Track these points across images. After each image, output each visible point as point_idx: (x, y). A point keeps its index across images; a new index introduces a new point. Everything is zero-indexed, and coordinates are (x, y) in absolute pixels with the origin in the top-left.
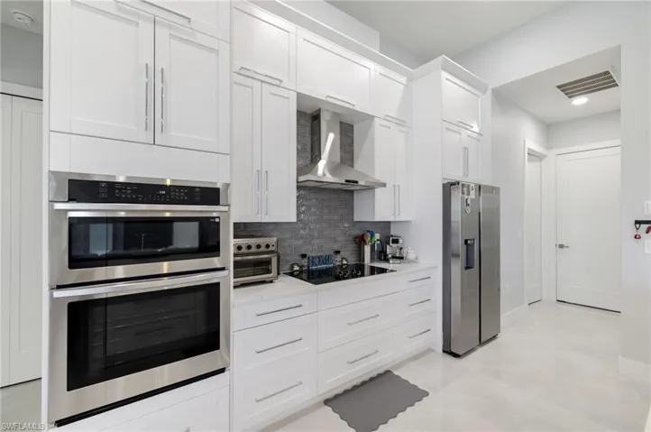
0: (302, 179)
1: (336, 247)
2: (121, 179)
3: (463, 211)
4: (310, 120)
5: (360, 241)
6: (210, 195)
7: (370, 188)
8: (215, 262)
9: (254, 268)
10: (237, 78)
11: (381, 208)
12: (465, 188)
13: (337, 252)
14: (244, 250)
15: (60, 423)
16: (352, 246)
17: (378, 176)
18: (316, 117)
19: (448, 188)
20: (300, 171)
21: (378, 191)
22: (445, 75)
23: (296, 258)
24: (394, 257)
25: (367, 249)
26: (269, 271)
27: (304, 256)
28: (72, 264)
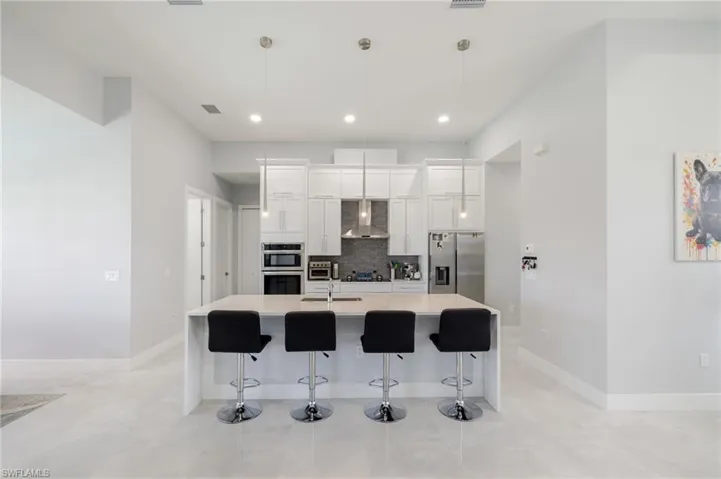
1: (375, 269)
3: (435, 250)
5: (388, 266)
6: (298, 247)
8: (300, 268)
9: (318, 274)
11: (395, 249)
12: (437, 236)
13: (375, 271)
14: (312, 266)
16: (384, 269)
18: (356, 203)
19: (429, 236)
20: (344, 231)
22: (430, 168)
23: (351, 273)
24: (408, 276)
25: (393, 271)
26: (326, 275)
27: (354, 272)
28: (266, 265)
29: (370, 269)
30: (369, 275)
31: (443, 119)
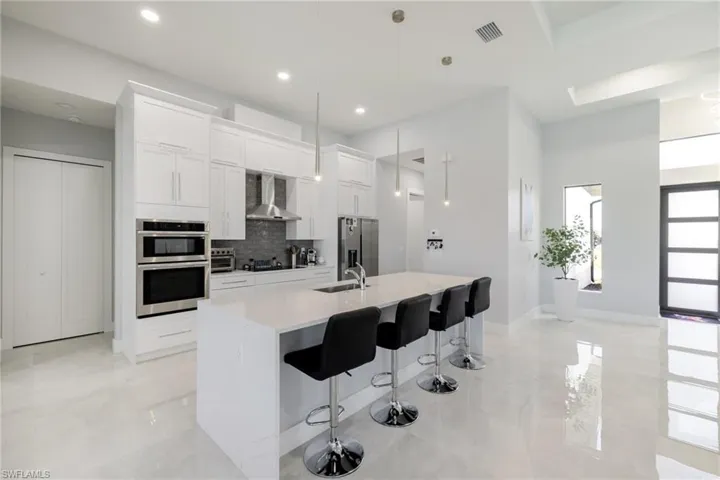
0: (249, 216)
1: (274, 255)
2: (155, 221)
3: (348, 234)
4: (255, 180)
5: (289, 252)
6: (200, 227)
7: (294, 220)
8: (202, 257)
9: (222, 264)
10: (214, 165)
11: (300, 233)
12: (350, 221)
13: (274, 258)
14: (216, 254)
15: (140, 317)
16: (284, 255)
17: (299, 214)
18: (259, 177)
19: (340, 220)
20: (248, 211)
21: (298, 222)
22: (340, 153)
23: (248, 262)
24: (311, 262)
25: (294, 257)
26: (229, 265)
27: (252, 260)
28: (145, 255)
29: (268, 256)
30: (268, 263)
31: (360, 111)
